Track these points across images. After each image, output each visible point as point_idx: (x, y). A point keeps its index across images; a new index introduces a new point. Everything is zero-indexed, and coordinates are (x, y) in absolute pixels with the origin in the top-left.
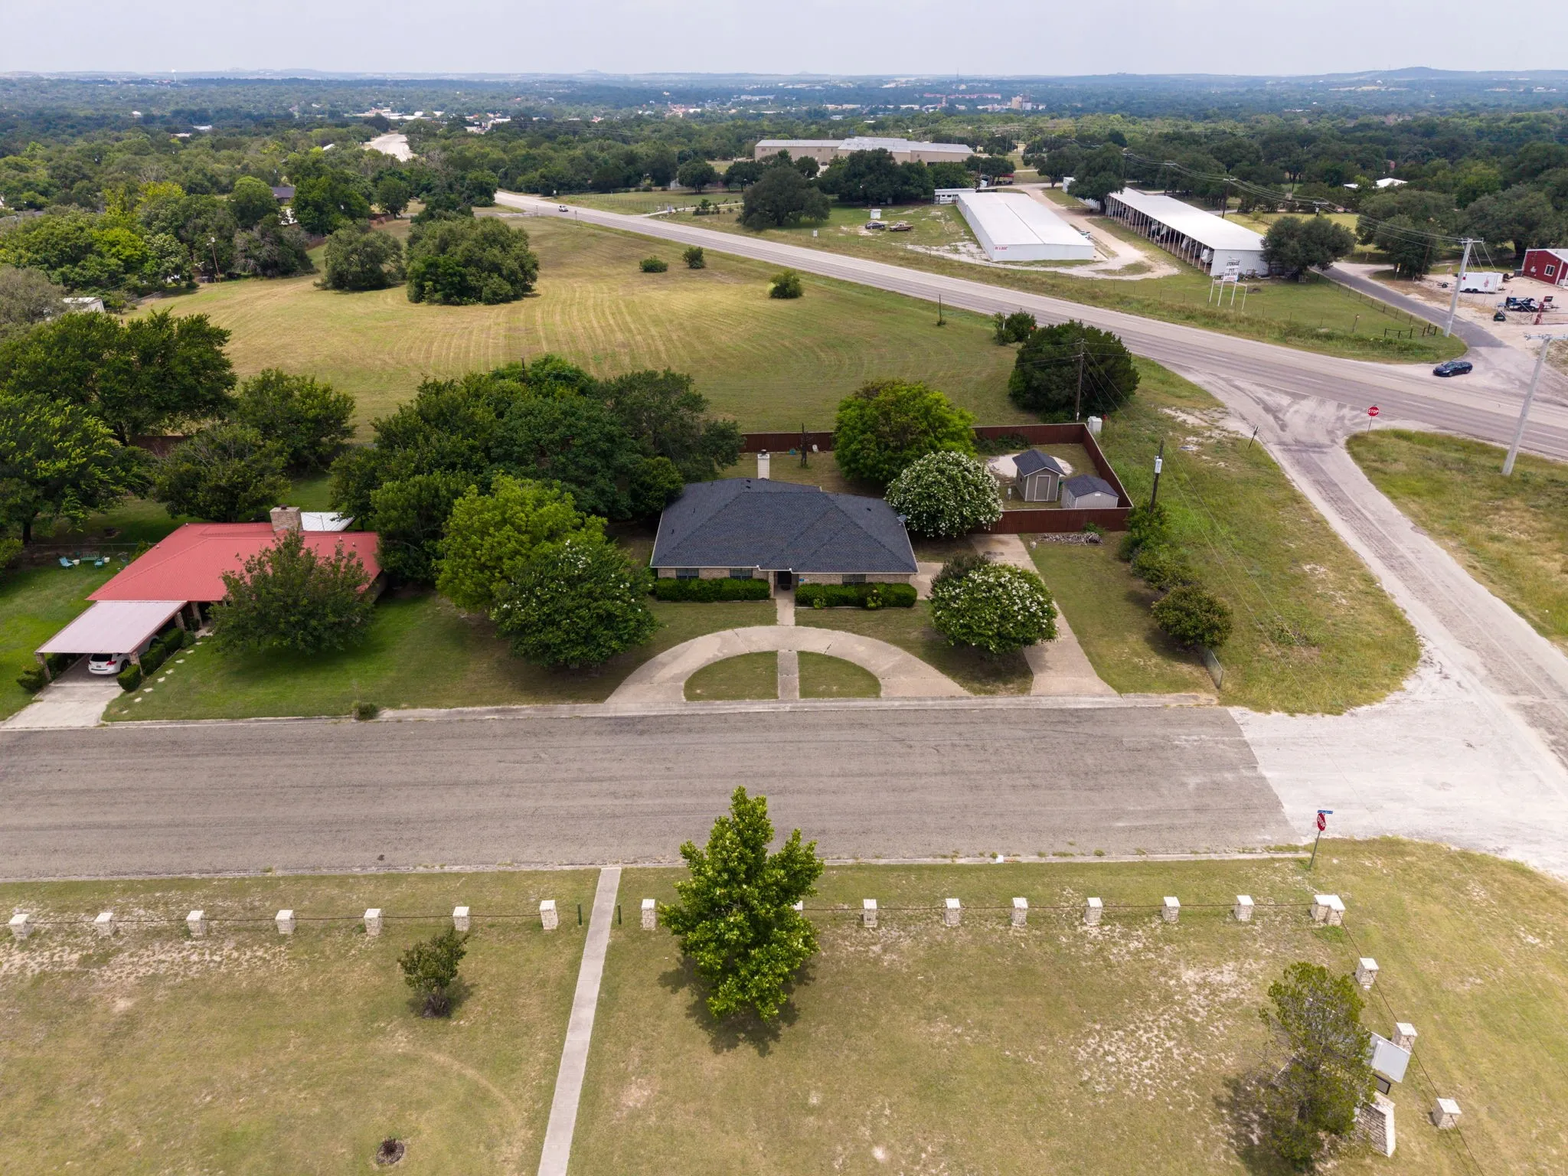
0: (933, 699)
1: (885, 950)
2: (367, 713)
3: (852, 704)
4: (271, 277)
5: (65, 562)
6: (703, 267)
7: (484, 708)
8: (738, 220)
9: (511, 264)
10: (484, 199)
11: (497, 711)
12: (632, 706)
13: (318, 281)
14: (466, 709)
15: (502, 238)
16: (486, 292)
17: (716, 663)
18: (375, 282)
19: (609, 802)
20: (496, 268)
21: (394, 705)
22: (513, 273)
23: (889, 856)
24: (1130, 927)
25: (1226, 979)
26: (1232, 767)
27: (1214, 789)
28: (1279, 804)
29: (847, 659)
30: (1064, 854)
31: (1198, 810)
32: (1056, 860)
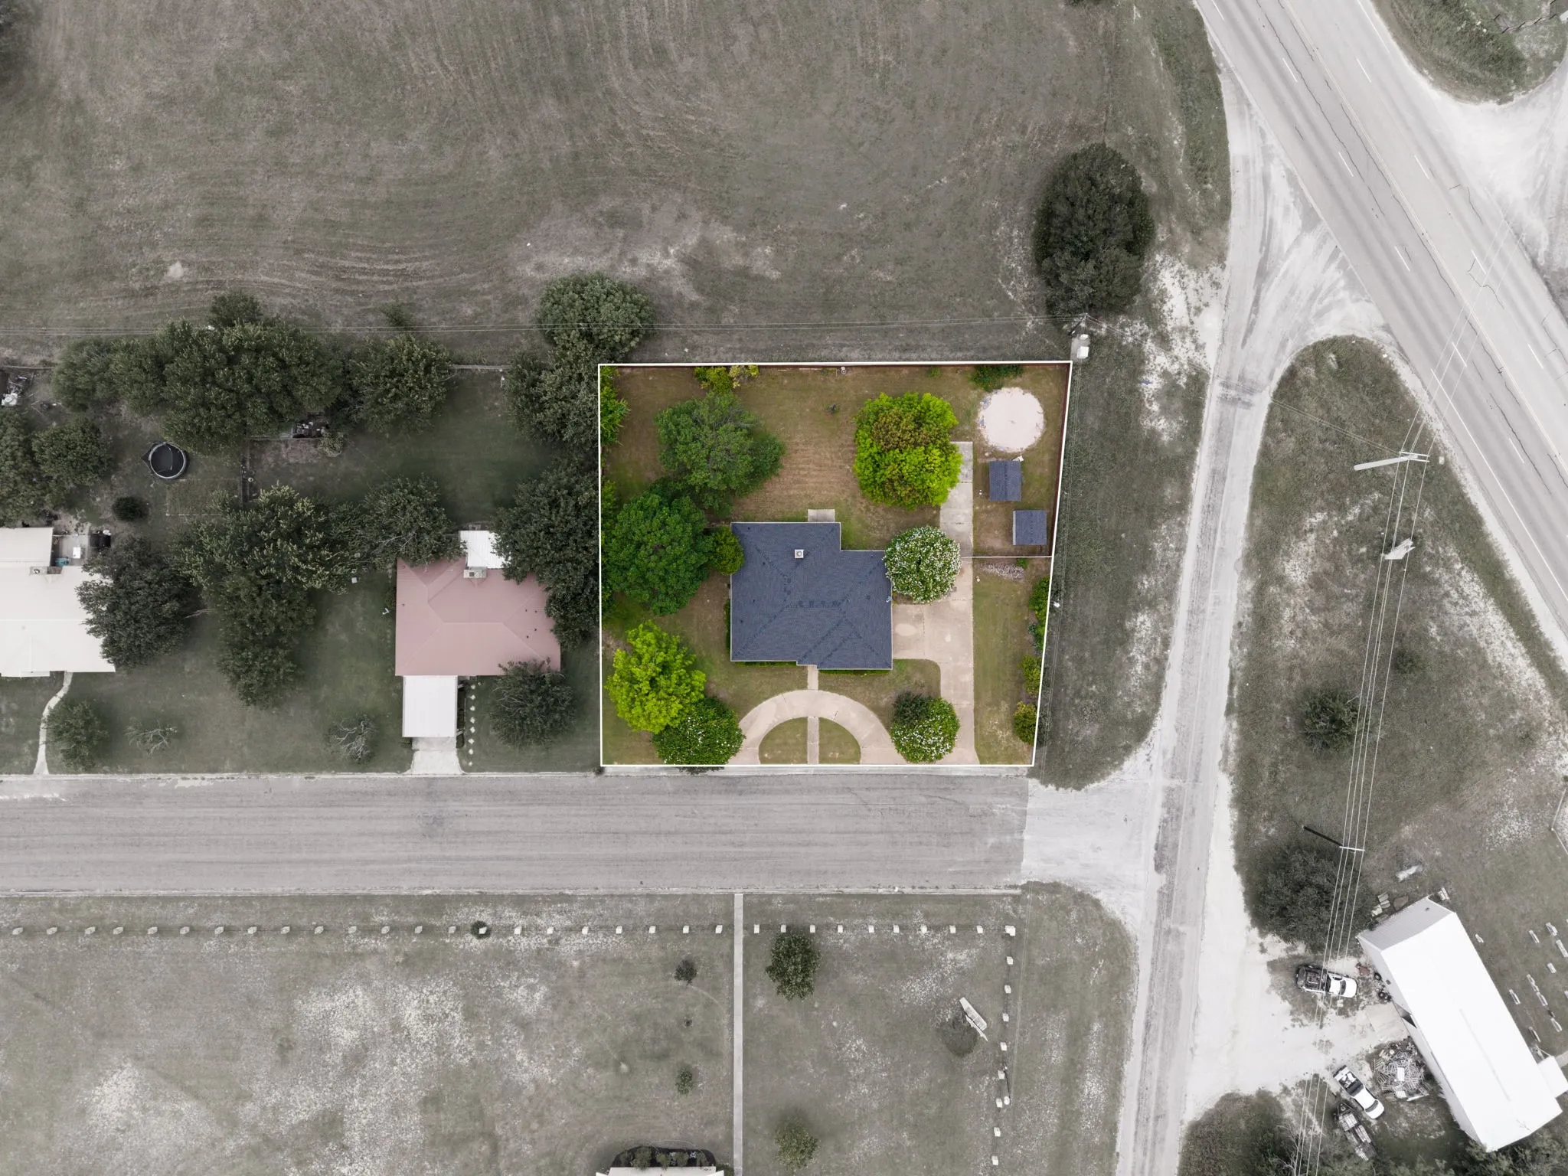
2: (600, 771)
3: (848, 767)
17: (774, 729)
24: (936, 932)
25: (962, 958)
26: (1011, 832)
27: (998, 847)
28: (1022, 860)
29: (846, 727)
30: (922, 888)
31: (986, 862)
32: (918, 891)
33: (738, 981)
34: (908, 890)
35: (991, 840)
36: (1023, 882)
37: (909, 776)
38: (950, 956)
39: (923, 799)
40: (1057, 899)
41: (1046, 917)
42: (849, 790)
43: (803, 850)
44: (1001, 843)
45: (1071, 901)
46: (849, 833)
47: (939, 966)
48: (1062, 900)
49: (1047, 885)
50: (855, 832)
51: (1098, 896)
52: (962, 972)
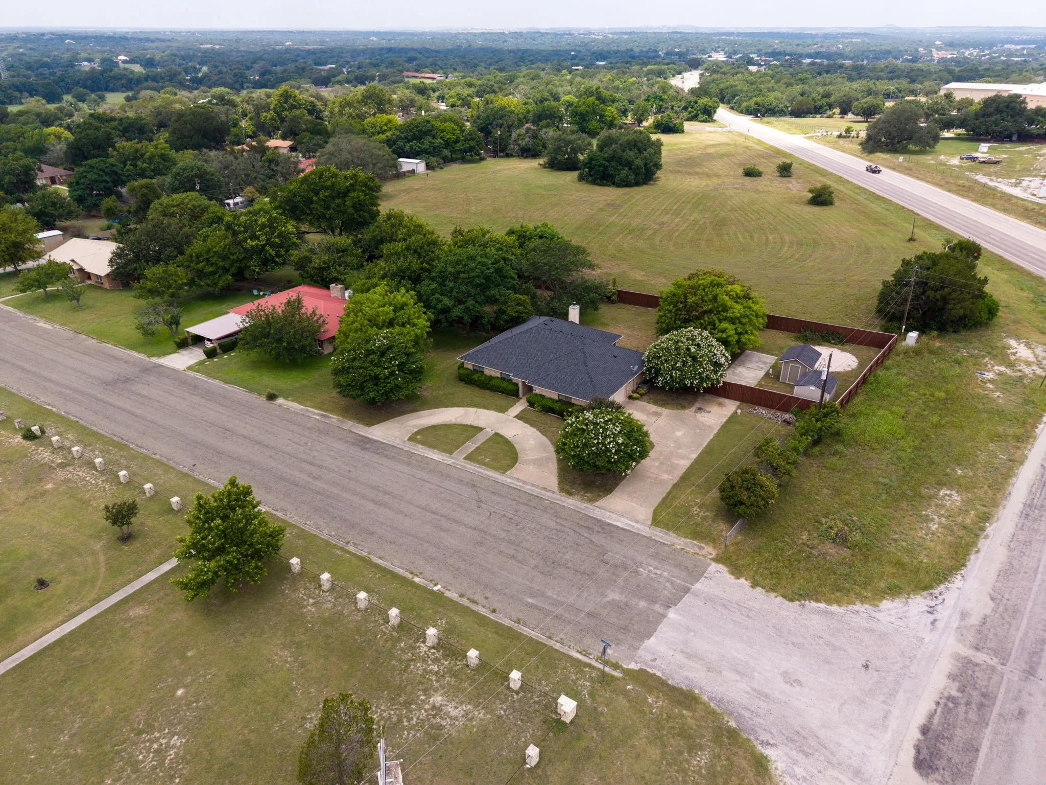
0: (533, 485)
1: (314, 604)
2: (271, 397)
3: (486, 472)
4: (526, 157)
5: (255, 292)
6: (789, 176)
7: (316, 411)
8: (861, 144)
9: (639, 162)
10: (706, 116)
11: (322, 415)
12: (380, 433)
13: (542, 162)
14: (311, 409)
15: (640, 145)
16: (617, 179)
17: (446, 425)
18: (569, 166)
19: (304, 477)
20: (629, 164)
21: (286, 398)
22: (638, 168)
23: (387, 560)
24: (445, 657)
25: (454, 713)
26: (653, 600)
27: (620, 608)
28: (649, 636)
29: (516, 446)
30: (474, 602)
31: (590, 615)
32: (465, 602)
33: (151, 576)
34: (452, 595)
35: (614, 596)
36: (633, 666)
37: (551, 502)
38: (437, 699)
39: (552, 524)
40: (683, 716)
41: (644, 733)
42: (474, 486)
43: (370, 506)
44: (626, 605)
45: (709, 735)
46: (437, 514)
47: (407, 704)
48: (691, 722)
49: (673, 689)
50: (442, 516)
51: (769, 752)
52: (434, 734)
